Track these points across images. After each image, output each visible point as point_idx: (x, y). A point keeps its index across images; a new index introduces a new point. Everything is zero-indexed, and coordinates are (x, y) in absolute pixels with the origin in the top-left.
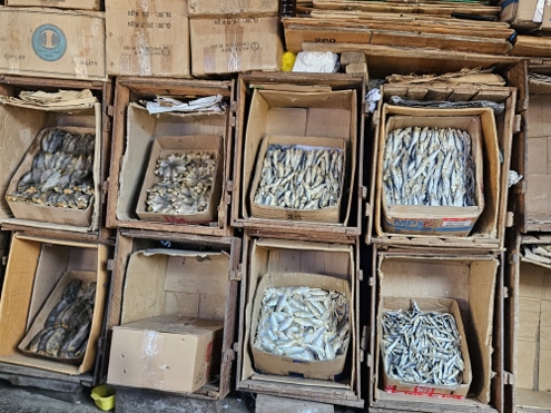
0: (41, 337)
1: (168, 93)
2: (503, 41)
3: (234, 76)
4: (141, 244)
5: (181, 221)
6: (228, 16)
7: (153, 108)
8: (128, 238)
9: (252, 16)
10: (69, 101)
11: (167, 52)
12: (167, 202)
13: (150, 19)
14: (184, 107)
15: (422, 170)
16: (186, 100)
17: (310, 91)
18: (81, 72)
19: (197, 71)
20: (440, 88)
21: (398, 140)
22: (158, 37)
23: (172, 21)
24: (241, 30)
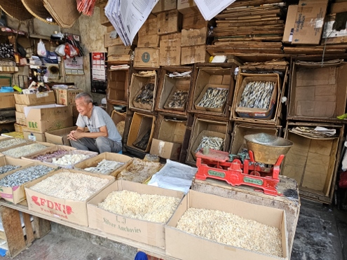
0: (139, 143)
1: (176, 71)
2: (279, 49)
3: (193, 64)
4: (166, 117)
5: (176, 110)
6: (191, 46)
7: (171, 75)
8: (162, 115)
9: (199, 46)
10: (150, 74)
11: (175, 58)
12: (173, 104)
13: (171, 49)
14: (179, 75)
15: (254, 96)
16: (180, 73)
17: (217, 69)
18: (153, 65)
19: (182, 63)
20: (260, 67)
21: (249, 86)
22: (173, 54)
23: (176, 49)
24: (195, 50)
